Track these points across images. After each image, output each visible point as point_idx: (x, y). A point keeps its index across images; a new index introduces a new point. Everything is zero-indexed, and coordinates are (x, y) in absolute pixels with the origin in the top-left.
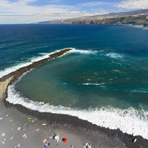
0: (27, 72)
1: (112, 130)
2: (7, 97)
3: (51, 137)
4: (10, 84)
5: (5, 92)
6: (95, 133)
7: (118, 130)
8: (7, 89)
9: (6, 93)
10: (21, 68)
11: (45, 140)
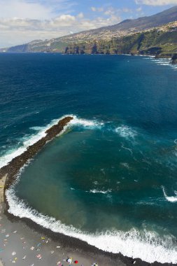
0: (25, 165)
1: (114, 254)
2: (8, 207)
3: (65, 260)
4: (6, 187)
5: (3, 200)
6: (101, 257)
7: (120, 253)
8: (5, 197)
9: (6, 202)
10: (13, 160)
11: (59, 262)
